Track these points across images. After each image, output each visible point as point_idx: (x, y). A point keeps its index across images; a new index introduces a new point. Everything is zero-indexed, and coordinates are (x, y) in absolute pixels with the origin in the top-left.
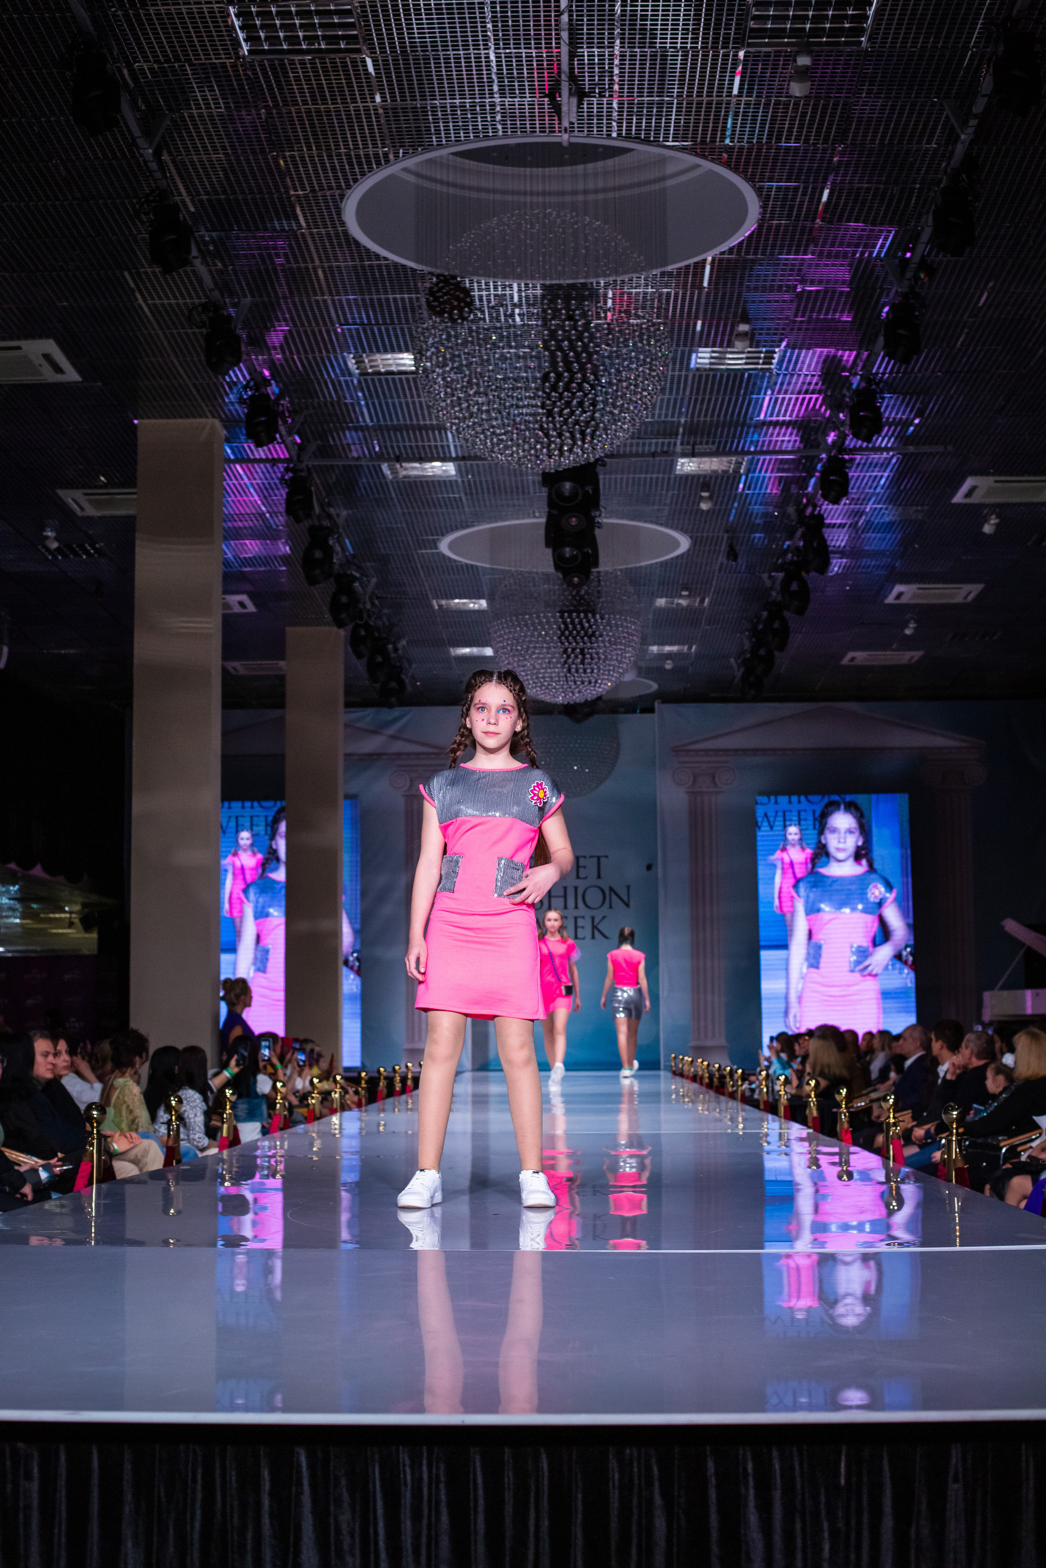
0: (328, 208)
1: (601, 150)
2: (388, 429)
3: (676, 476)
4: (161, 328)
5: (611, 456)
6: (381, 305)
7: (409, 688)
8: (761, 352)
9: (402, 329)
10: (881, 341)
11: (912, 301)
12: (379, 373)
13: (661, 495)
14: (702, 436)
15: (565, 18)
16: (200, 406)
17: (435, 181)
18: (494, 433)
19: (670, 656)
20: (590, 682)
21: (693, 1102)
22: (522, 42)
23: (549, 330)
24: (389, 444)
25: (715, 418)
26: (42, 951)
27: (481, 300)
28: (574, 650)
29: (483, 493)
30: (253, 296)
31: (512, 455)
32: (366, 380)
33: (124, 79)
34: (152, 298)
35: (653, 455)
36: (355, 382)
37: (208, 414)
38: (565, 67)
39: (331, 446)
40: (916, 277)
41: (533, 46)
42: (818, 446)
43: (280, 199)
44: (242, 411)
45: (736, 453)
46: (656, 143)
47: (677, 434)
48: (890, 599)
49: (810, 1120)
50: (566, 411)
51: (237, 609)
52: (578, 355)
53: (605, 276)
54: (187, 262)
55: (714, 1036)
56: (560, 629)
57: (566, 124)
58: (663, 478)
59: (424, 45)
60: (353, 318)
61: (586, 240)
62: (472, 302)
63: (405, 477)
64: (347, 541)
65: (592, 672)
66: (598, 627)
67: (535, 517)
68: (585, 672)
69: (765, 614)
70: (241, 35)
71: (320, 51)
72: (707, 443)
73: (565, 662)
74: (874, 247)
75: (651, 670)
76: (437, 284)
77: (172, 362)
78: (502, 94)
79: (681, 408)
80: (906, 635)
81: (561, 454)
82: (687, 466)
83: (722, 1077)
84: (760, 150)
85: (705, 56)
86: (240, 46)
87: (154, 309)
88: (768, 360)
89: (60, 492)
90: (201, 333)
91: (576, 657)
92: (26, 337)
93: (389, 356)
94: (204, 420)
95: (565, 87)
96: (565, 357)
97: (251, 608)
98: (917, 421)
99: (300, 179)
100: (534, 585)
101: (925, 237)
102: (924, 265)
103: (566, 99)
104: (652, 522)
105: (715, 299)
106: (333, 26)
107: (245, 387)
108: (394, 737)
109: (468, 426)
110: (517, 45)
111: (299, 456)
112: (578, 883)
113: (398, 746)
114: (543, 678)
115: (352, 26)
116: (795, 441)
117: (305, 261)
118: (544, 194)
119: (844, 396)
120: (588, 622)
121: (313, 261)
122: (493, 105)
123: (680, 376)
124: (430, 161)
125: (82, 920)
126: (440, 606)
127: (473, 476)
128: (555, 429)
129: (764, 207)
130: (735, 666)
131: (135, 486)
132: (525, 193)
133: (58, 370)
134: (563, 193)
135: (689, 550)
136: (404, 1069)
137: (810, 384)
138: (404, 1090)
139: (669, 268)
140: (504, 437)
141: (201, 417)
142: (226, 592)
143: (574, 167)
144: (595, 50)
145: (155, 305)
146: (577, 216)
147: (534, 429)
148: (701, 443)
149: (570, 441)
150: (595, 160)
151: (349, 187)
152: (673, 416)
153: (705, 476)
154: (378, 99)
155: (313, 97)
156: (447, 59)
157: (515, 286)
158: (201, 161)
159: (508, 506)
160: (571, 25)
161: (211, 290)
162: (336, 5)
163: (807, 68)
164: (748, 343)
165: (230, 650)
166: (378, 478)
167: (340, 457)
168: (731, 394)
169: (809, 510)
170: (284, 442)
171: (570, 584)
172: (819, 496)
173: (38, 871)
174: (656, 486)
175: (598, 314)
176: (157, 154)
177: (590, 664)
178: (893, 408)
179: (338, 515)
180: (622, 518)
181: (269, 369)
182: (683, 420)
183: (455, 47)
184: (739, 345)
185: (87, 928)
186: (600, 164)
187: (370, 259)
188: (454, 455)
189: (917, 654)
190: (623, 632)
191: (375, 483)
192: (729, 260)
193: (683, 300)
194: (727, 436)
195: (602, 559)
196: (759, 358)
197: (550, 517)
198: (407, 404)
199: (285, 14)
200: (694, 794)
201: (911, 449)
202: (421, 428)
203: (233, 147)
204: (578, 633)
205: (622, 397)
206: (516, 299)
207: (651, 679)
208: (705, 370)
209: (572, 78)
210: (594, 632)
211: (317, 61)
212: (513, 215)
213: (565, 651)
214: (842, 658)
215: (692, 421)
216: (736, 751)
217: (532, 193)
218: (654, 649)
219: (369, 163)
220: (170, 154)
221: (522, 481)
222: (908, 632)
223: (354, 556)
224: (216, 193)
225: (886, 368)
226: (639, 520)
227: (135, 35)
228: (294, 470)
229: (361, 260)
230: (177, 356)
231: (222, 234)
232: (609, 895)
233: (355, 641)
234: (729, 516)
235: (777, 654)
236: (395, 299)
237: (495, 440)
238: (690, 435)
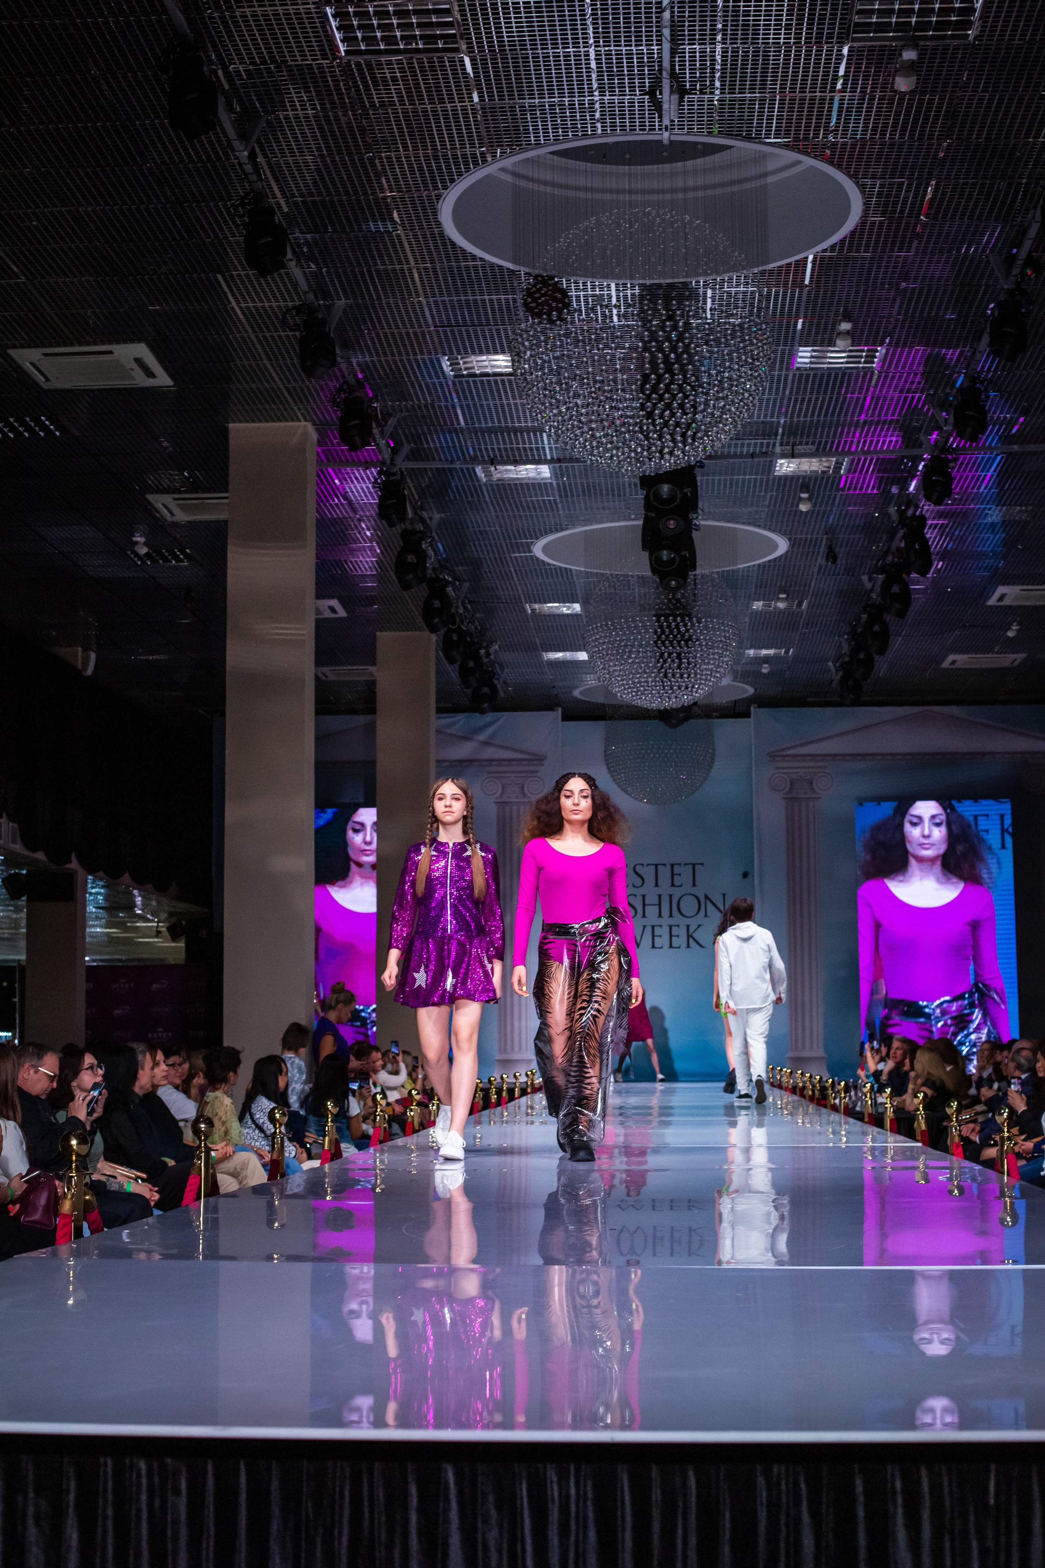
0: (424, 209)
1: (700, 147)
2: (483, 432)
3: (774, 479)
4: (254, 331)
5: (709, 457)
6: (477, 308)
7: (502, 694)
8: (863, 351)
9: (498, 330)
10: (986, 339)
11: (1018, 298)
12: (475, 375)
13: (759, 496)
14: (802, 437)
15: (667, 15)
16: (292, 409)
17: (533, 180)
18: (593, 436)
19: (766, 660)
20: (687, 688)
21: (791, 1114)
22: (623, 39)
23: (649, 330)
24: (483, 447)
25: (815, 418)
26: (128, 960)
27: (578, 301)
28: (670, 654)
29: (578, 496)
30: (347, 298)
31: (611, 458)
32: (461, 383)
33: (219, 81)
34: (246, 301)
35: (752, 456)
36: (450, 383)
37: (301, 417)
38: (666, 64)
39: (424, 449)
40: (1023, 274)
41: (633, 43)
42: (920, 446)
43: (376, 199)
44: (334, 415)
45: (837, 453)
46: (758, 139)
47: (776, 435)
48: (992, 601)
49: (918, 1133)
50: (667, 412)
51: (328, 614)
52: (679, 357)
53: (706, 274)
54: (283, 266)
55: (811, 1047)
56: (656, 632)
57: (666, 122)
58: (762, 479)
59: (523, 44)
60: (449, 319)
61: (686, 239)
62: (571, 302)
63: (499, 480)
64: (439, 545)
65: (689, 676)
66: (695, 632)
67: (630, 519)
68: (682, 676)
69: (865, 616)
70: (338, 36)
71: (417, 51)
72: (807, 443)
73: (662, 667)
74: (979, 243)
75: (748, 673)
76: (535, 285)
77: (264, 365)
78: (602, 93)
79: (781, 407)
80: (1009, 637)
81: (662, 458)
82: (785, 467)
83: (823, 1089)
84: (863, 146)
85: (809, 52)
86: (337, 47)
87: (247, 312)
88: (870, 359)
89: (150, 497)
90: (294, 336)
91: (673, 661)
92: (118, 342)
93: (484, 358)
94: (297, 424)
95: (666, 84)
96: (666, 357)
97: (342, 613)
98: (1022, 419)
99: (396, 180)
100: (629, 589)
101: (1032, 233)
102: (1030, 261)
103: (667, 97)
104: (749, 524)
105: (816, 297)
106: (431, 25)
107: (339, 390)
108: (486, 743)
109: (567, 430)
110: (617, 43)
111: (392, 460)
112: (672, 891)
113: (489, 753)
114: (639, 682)
115: (450, 25)
116: (897, 442)
117: (400, 263)
118: (644, 192)
119: (948, 395)
120: (685, 625)
121: (408, 263)
122: (592, 103)
123: (780, 376)
124: (527, 160)
125: (169, 929)
126: (533, 610)
127: (568, 478)
128: (655, 431)
129: (867, 205)
130: (833, 670)
131: (227, 491)
132: (623, 191)
133: (150, 374)
134: (663, 191)
135: (787, 552)
136: (499, 1080)
137: (912, 383)
138: (499, 1103)
139: (771, 266)
140: (604, 440)
141: (293, 420)
142: (318, 597)
143: (674, 165)
144: (697, 47)
145: (248, 308)
146: (677, 214)
147: (635, 432)
148: (801, 444)
149: (671, 444)
150: (695, 157)
151: (445, 187)
152: (772, 417)
153: (804, 477)
154: (476, 98)
155: (410, 97)
156: (546, 57)
157: (613, 286)
158: (296, 163)
159: (604, 508)
160: (673, 21)
161: (305, 293)
162: (434, 4)
163: (913, 62)
164: (849, 341)
165: (323, 656)
166: (472, 480)
167: (434, 460)
168: (832, 393)
169: (910, 513)
170: (377, 445)
171: (667, 588)
172: (921, 496)
173: (126, 878)
174: (755, 487)
175: (697, 313)
176: (252, 156)
177: (687, 668)
178: (997, 407)
179: (431, 518)
180: (719, 520)
181: (363, 371)
182: (782, 421)
183: (555, 45)
184: (841, 343)
185: (174, 937)
186: (700, 161)
187: (466, 260)
188: (549, 457)
189: (1020, 657)
190: (720, 635)
191: (468, 486)
192: (831, 257)
193: (784, 298)
194: (828, 437)
195: (699, 562)
196: (861, 357)
197: (647, 519)
198: (502, 406)
199: (382, 14)
200: (792, 801)
201: (1016, 448)
202: (515, 430)
203: (328, 148)
204: (675, 637)
205: (723, 398)
206: (614, 301)
207: (747, 683)
208: (806, 369)
209: (673, 75)
210: (690, 636)
211: (415, 61)
212: (611, 214)
213: (662, 655)
214: (943, 661)
215: (792, 422)
216: (835, 755)
217: (630, 192)
218: (751, 652)
219: (466, 164)
220: (265, 156)
221: (618, 483)
222: (1010, 634)
223: (446, 560)
224: (312, 195)
225: (990, 367)
226: (737, 523)
227: (231, 36)
228: (388, 474)
229: (457, 260)
230: (270, 359)
231: (317, 236)
232: (703, 902)
233: (447, 647)
234: (828, 518)
235: (876, 657)
236: (491, 300)
237: (595, 444)
238: (789, 435)
